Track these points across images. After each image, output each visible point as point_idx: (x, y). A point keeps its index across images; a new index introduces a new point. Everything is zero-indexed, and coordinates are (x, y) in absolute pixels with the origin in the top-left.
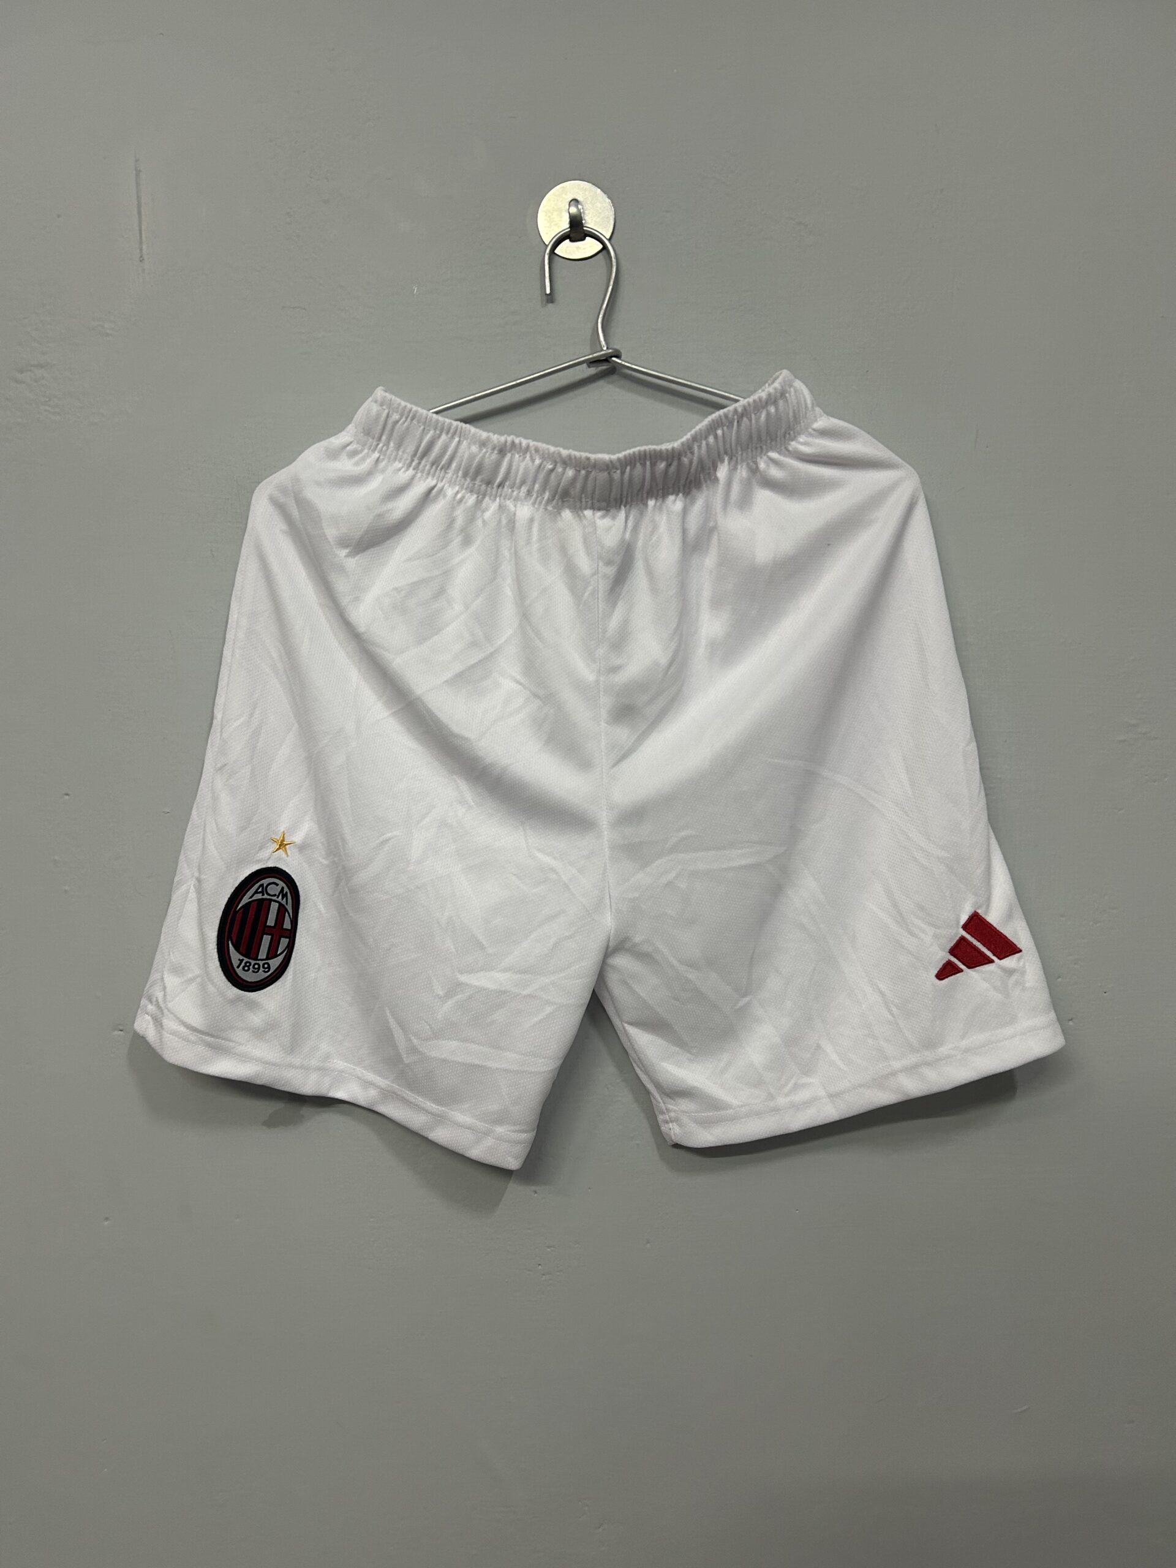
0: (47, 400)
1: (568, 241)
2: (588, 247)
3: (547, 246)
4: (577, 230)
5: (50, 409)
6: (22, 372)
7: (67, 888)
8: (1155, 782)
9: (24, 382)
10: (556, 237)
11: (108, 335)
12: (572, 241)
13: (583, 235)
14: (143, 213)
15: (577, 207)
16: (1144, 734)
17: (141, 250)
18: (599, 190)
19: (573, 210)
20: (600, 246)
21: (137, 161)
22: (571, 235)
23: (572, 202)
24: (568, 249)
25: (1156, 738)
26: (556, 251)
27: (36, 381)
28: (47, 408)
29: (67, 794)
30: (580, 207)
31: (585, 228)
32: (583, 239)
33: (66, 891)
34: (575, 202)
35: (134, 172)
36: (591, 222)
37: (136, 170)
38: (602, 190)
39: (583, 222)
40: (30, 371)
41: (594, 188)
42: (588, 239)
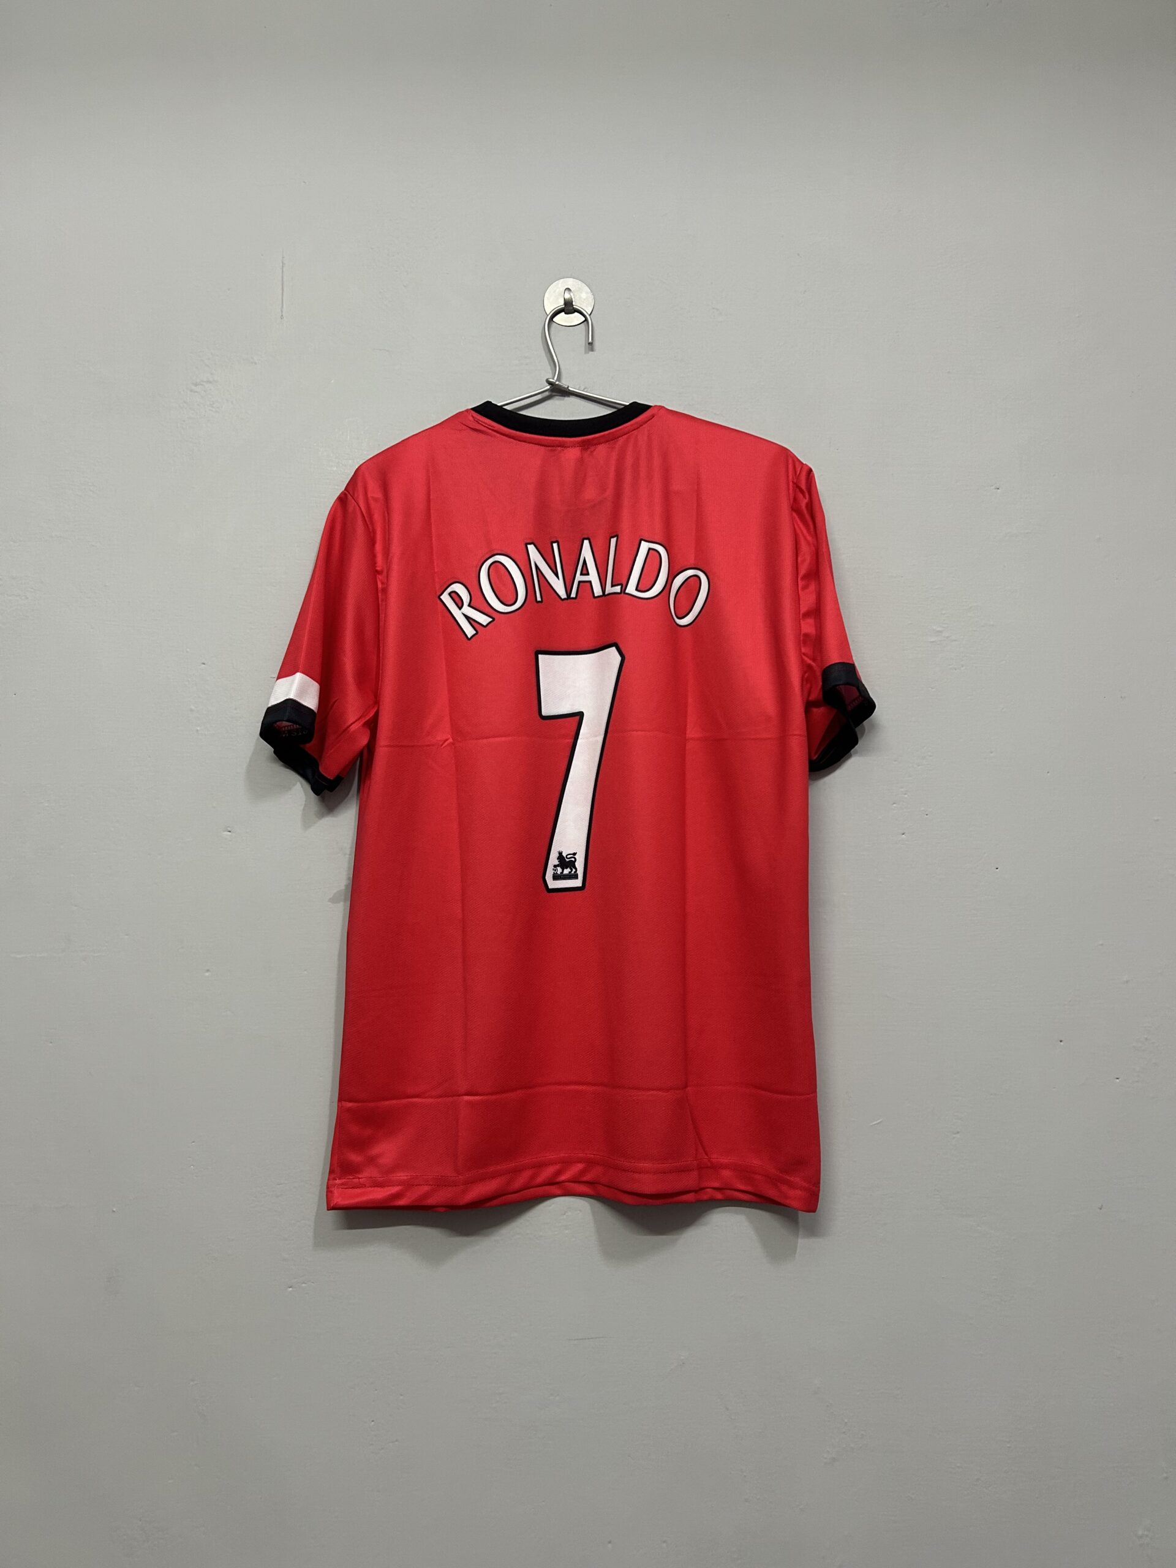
0: (211, 403)
1: (563, 313)
2: (577, 318)
3: (548, 315)
4: (568, 308)
5: (214, 410)
6: (196, 385)
7: (198, 728)
8: (956, 669)
9: (196, 392)
10: (553, 312)
11: (256, 363)
12: (566, 313)
13: (573, 311)
14: (285, 290)
15: (570, 294)
16: (948, 637)
17: (282, 312)
18: (584, 284)
19: (567, 296)
20: (584, 319)
21: (283, 258)
22: (566, 309)
23: (566, 292)
24: (561, 318)
25: (955, 640)
26: (554, 320)
27: (205, 391)
28: (211, 409)
29: (204, 664)
30: (572, 294)
31: (574, 306)
32: (573, 313)
33: (197, 730)
34: (568, 289)
35: (281, 264)
36: (576, 304)
37: (282, 263)
38: (585, 283)
39: (574, 303)
40: (202, 385)
41: (580, 282)
42: (576, 313)
